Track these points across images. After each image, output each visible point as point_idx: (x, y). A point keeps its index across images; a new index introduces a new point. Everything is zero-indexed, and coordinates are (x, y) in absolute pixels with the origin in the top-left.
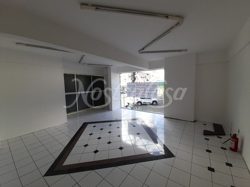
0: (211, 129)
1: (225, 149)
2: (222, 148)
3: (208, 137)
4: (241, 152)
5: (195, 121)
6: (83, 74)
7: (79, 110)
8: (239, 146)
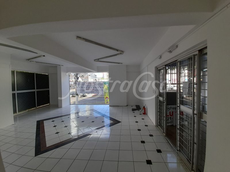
0: (135, 108)
1: (141, 114)
2: (140, 114)
3: (134, 111)
4: (147, 114)
5: (127, 106)
6: (25, 71)
7: (19, 111)
8: (146, 112)
